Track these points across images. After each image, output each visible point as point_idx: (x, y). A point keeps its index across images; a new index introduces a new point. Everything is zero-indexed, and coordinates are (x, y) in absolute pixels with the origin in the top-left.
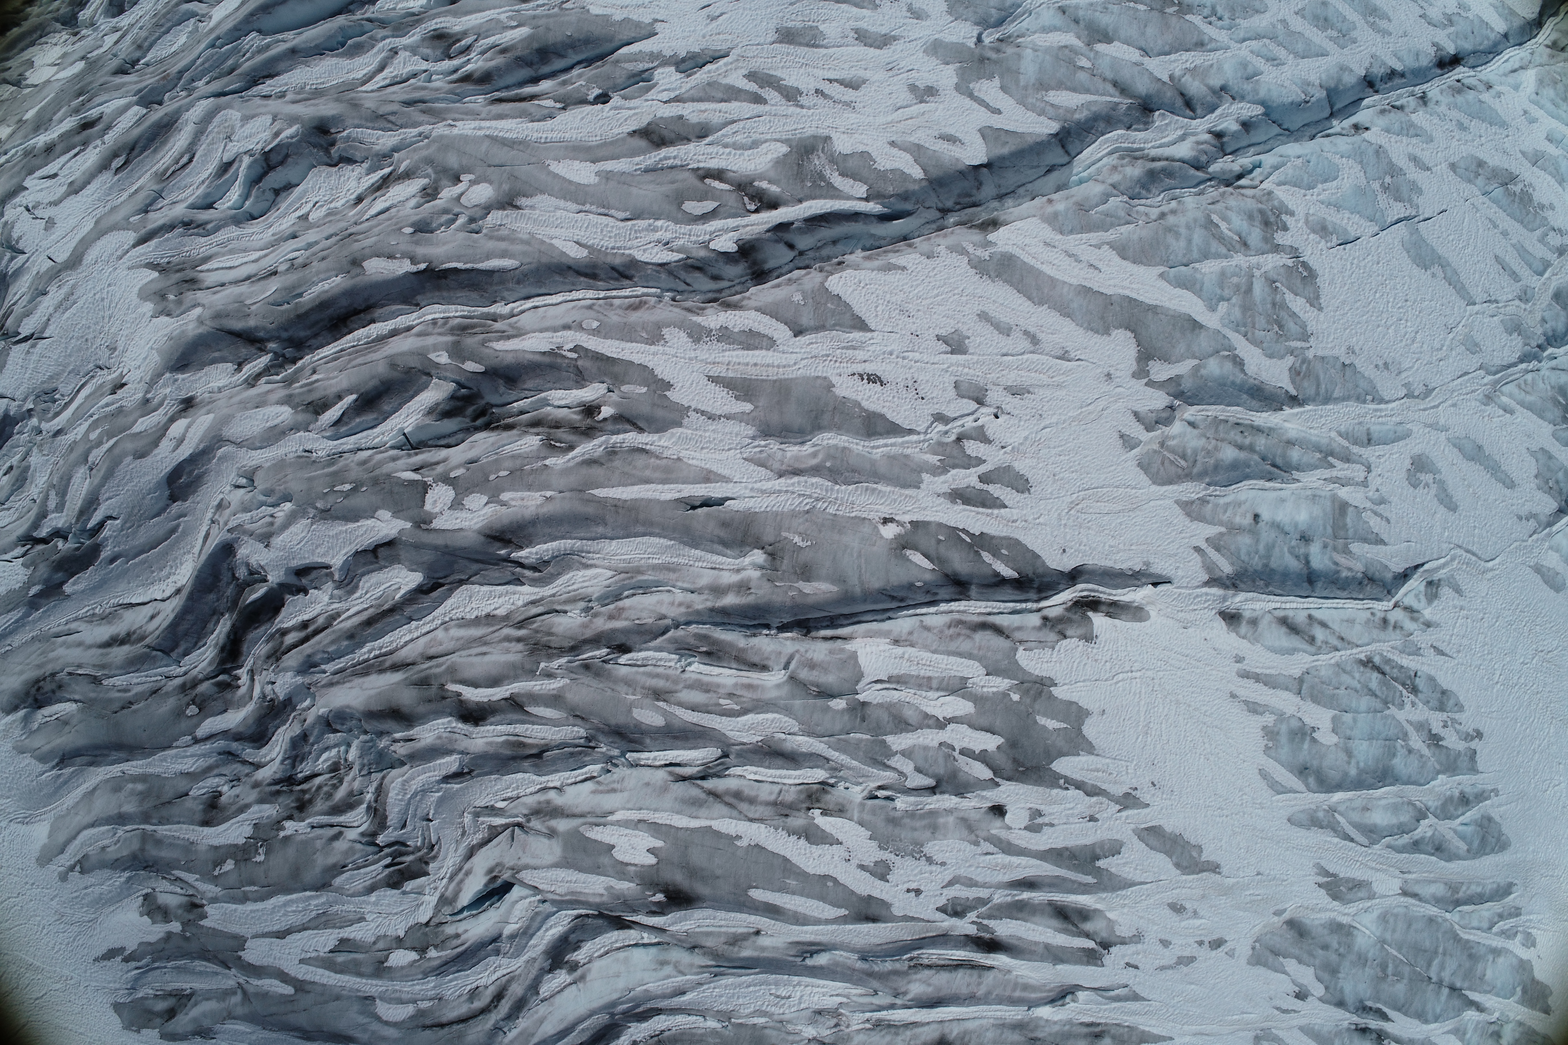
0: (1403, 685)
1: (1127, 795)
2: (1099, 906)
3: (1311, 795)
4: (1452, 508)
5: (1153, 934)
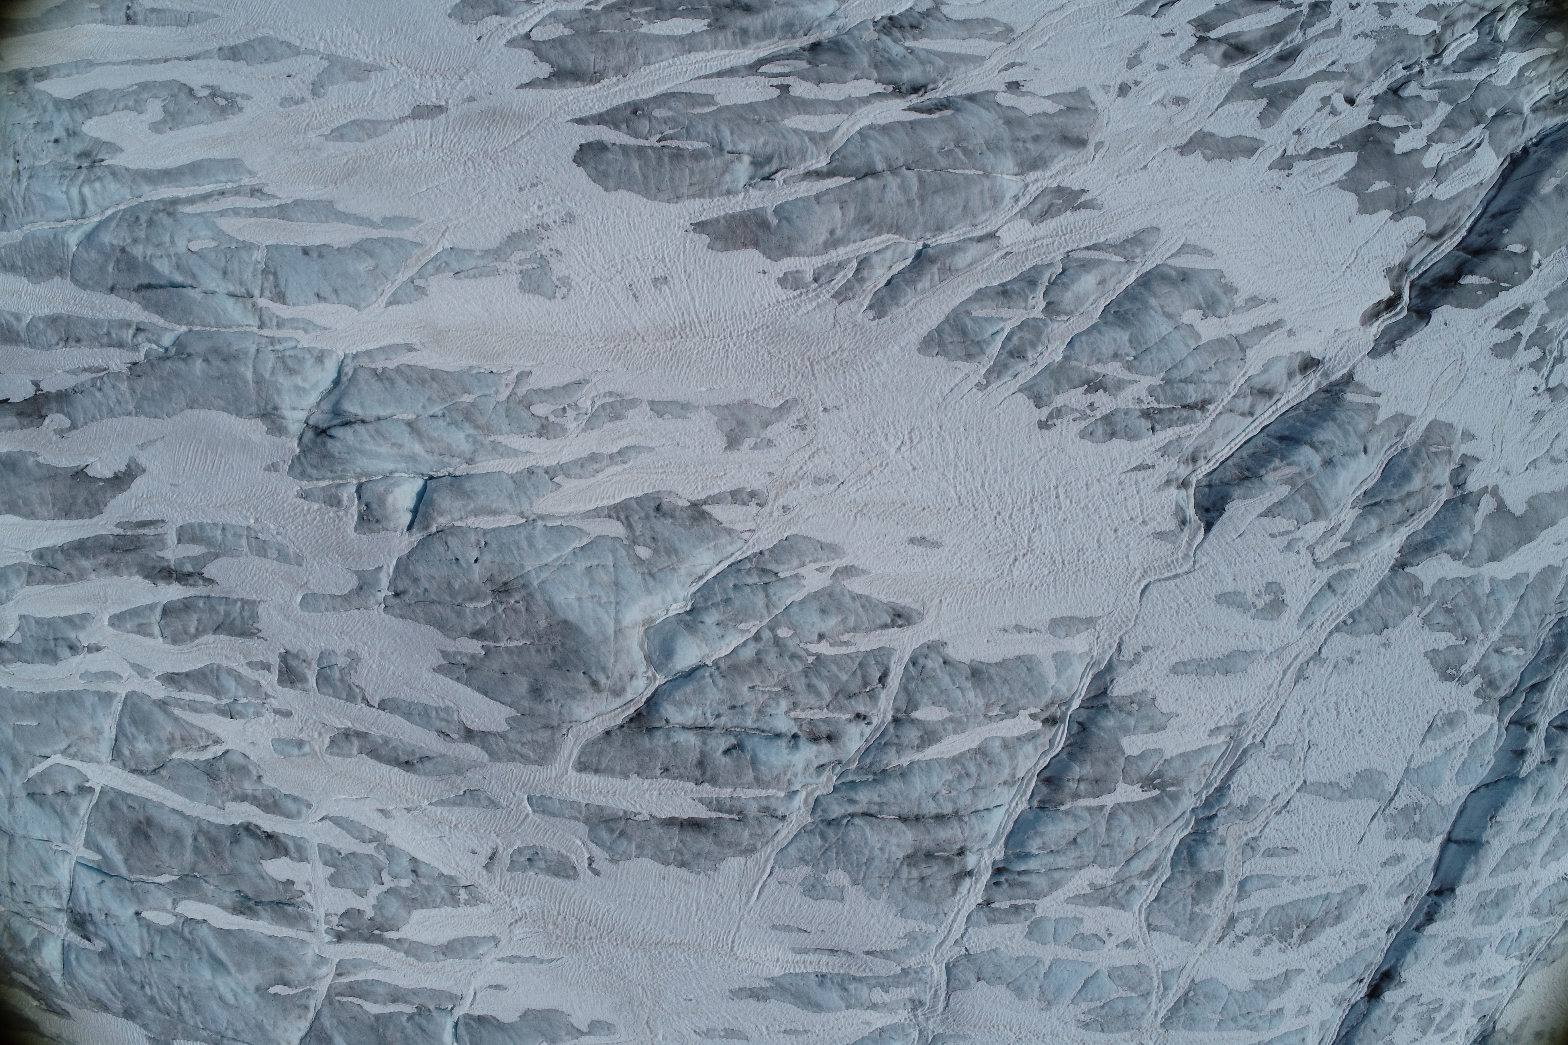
0: (1161, 411)
1: (1290, 167)
2: (1227, 70)
3: (1159, 262)
4: (1222, 599)
5: (1177, 71)
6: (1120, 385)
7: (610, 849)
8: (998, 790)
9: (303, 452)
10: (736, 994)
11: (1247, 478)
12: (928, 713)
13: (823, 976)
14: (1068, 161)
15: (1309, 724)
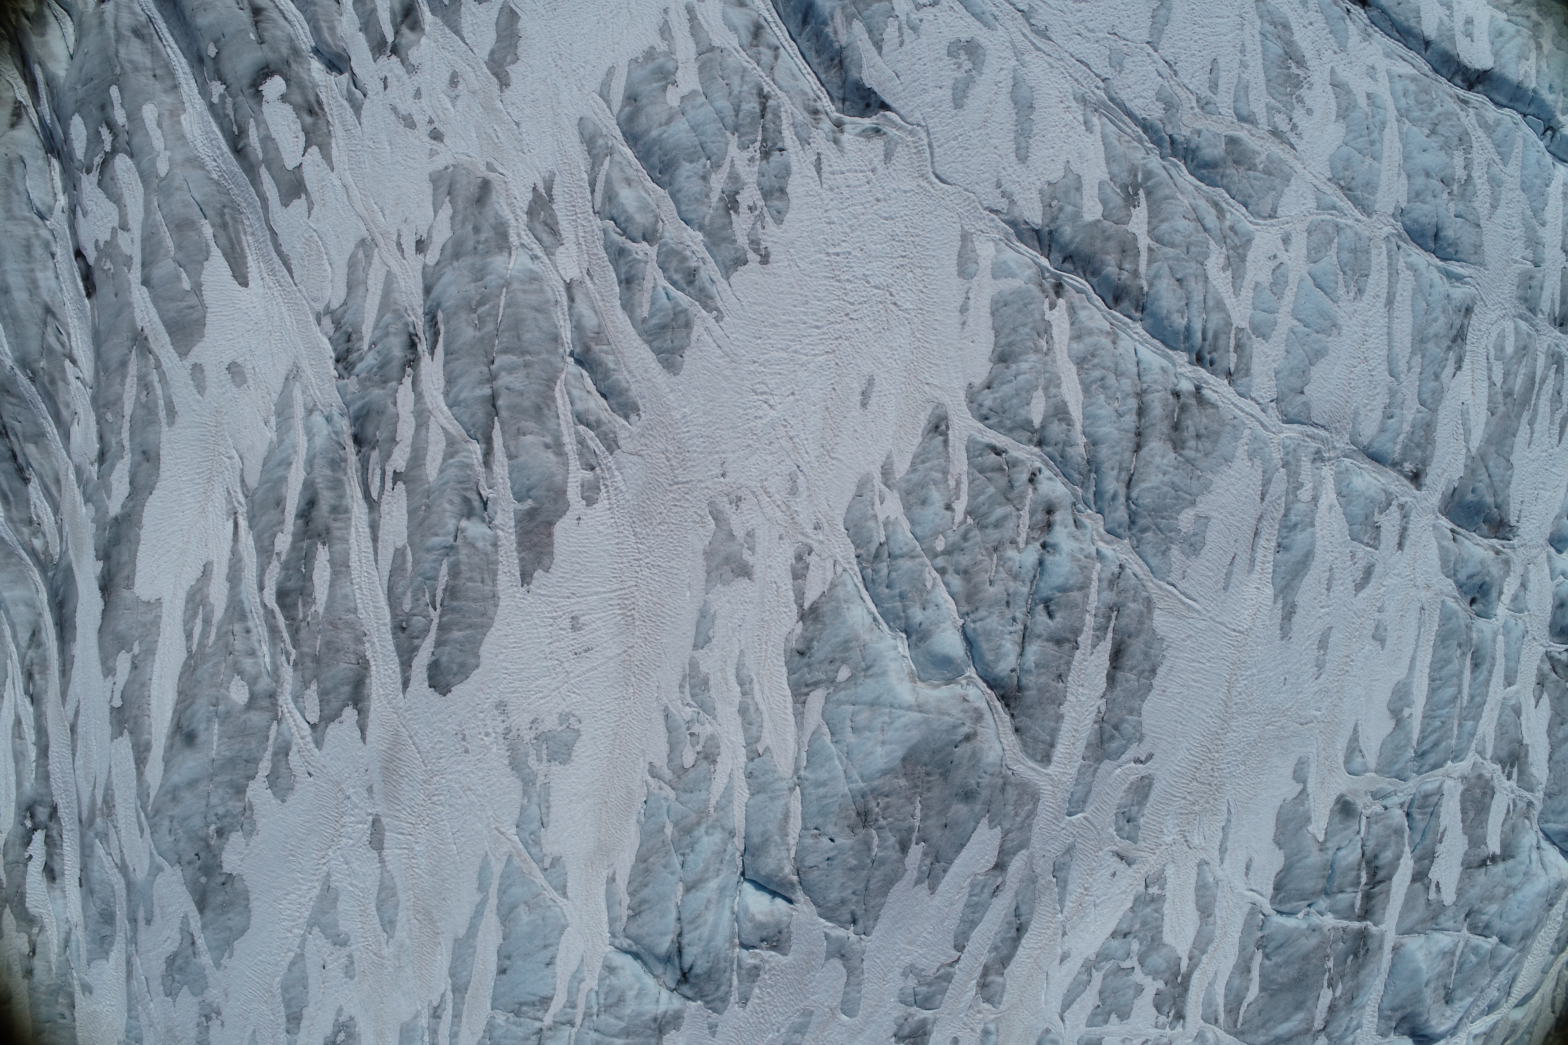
6: (734, 177)
7: (1129, 741)
8: (1120, 350)
9: (701, 996)
10: (1285, 634)
11: (841, 62)
12: (1037, 411)
13: (1279, 545)
14: (502, 201)
15: (1092, 31)
